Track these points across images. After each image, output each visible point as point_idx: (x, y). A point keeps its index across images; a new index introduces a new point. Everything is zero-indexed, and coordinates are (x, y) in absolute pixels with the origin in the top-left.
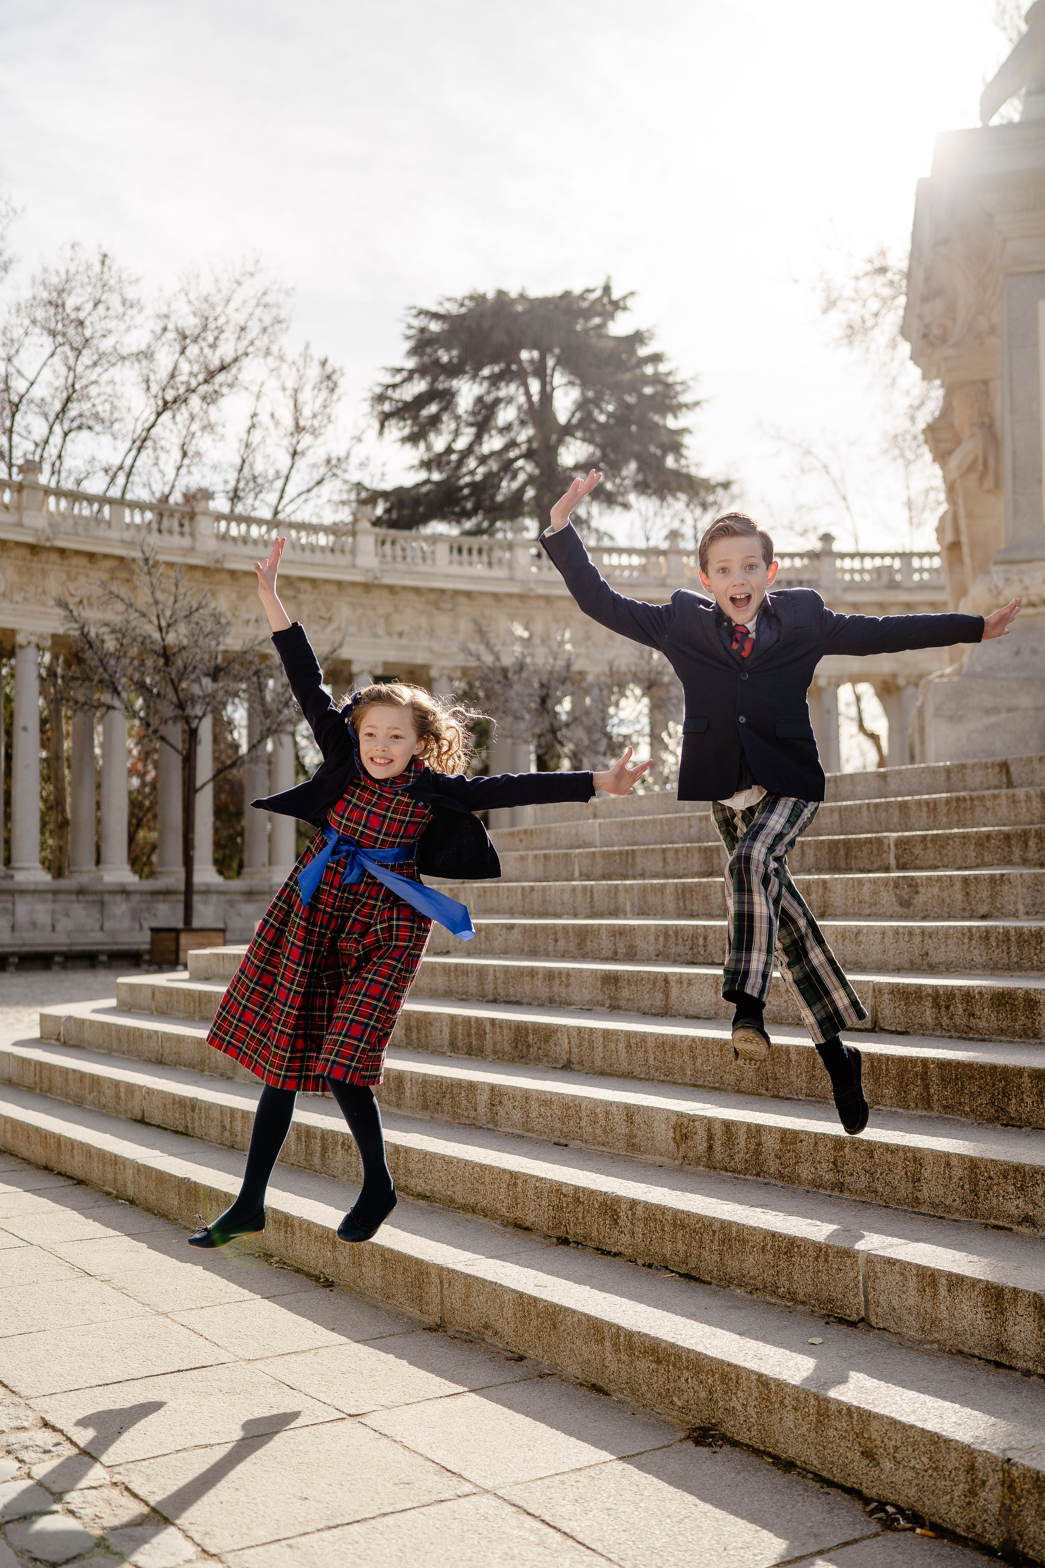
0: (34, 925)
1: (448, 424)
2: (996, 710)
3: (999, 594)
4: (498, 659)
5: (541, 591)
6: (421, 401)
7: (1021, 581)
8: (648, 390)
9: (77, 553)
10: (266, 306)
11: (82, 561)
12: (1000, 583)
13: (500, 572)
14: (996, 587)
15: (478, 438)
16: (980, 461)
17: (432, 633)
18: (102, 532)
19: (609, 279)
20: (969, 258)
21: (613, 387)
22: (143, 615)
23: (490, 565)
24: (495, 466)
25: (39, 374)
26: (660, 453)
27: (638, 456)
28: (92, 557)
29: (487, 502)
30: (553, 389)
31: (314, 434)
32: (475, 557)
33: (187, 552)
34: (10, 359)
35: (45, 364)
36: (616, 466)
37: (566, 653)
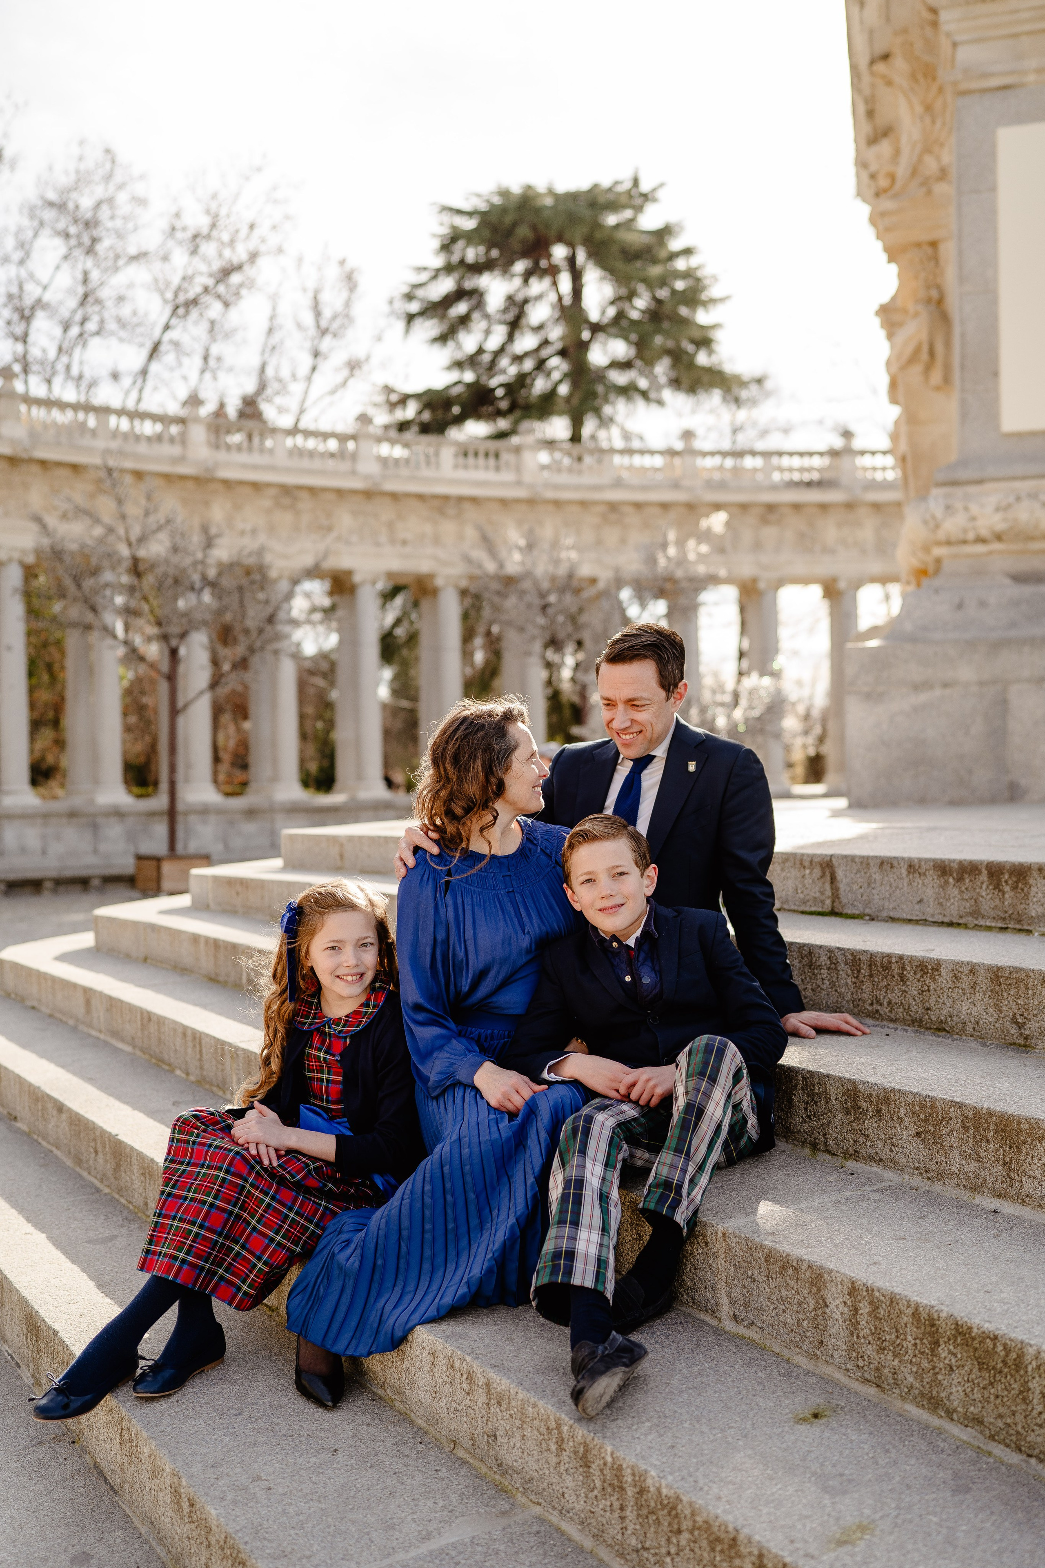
0: (23, 850)
1: (478, 325)
2: (925, 686)
3: (937, 526)
4: (501, 566)
5: (550, 494)
6: (448, 300)
7: (966, 509)
8: (680, 285)
9: (59, 464)
10: (276, 201)
11: (65, 473)
12: (939, 512)
13: (507, 476)
14: (934, 517)
15: (511, 337)
16: (925, 349)
17: (437, 541)
18: (87, 441)
19: (636, 171)
20: (914, 77)
21: (645, 281)
22: (111, 530)
23: (498, 469)
24: (528, 365)
25: (52, 278)
26: (690, 348)
27: (669, 352)
28: (75, 468)
29: (521, 401)
30: (582, 286)
31: (335, 335)
32: (481, 461)
33: (175, 461)
34: (22, 262)
35: (58, 268)
36: (650, 363)
37: (569, 559)
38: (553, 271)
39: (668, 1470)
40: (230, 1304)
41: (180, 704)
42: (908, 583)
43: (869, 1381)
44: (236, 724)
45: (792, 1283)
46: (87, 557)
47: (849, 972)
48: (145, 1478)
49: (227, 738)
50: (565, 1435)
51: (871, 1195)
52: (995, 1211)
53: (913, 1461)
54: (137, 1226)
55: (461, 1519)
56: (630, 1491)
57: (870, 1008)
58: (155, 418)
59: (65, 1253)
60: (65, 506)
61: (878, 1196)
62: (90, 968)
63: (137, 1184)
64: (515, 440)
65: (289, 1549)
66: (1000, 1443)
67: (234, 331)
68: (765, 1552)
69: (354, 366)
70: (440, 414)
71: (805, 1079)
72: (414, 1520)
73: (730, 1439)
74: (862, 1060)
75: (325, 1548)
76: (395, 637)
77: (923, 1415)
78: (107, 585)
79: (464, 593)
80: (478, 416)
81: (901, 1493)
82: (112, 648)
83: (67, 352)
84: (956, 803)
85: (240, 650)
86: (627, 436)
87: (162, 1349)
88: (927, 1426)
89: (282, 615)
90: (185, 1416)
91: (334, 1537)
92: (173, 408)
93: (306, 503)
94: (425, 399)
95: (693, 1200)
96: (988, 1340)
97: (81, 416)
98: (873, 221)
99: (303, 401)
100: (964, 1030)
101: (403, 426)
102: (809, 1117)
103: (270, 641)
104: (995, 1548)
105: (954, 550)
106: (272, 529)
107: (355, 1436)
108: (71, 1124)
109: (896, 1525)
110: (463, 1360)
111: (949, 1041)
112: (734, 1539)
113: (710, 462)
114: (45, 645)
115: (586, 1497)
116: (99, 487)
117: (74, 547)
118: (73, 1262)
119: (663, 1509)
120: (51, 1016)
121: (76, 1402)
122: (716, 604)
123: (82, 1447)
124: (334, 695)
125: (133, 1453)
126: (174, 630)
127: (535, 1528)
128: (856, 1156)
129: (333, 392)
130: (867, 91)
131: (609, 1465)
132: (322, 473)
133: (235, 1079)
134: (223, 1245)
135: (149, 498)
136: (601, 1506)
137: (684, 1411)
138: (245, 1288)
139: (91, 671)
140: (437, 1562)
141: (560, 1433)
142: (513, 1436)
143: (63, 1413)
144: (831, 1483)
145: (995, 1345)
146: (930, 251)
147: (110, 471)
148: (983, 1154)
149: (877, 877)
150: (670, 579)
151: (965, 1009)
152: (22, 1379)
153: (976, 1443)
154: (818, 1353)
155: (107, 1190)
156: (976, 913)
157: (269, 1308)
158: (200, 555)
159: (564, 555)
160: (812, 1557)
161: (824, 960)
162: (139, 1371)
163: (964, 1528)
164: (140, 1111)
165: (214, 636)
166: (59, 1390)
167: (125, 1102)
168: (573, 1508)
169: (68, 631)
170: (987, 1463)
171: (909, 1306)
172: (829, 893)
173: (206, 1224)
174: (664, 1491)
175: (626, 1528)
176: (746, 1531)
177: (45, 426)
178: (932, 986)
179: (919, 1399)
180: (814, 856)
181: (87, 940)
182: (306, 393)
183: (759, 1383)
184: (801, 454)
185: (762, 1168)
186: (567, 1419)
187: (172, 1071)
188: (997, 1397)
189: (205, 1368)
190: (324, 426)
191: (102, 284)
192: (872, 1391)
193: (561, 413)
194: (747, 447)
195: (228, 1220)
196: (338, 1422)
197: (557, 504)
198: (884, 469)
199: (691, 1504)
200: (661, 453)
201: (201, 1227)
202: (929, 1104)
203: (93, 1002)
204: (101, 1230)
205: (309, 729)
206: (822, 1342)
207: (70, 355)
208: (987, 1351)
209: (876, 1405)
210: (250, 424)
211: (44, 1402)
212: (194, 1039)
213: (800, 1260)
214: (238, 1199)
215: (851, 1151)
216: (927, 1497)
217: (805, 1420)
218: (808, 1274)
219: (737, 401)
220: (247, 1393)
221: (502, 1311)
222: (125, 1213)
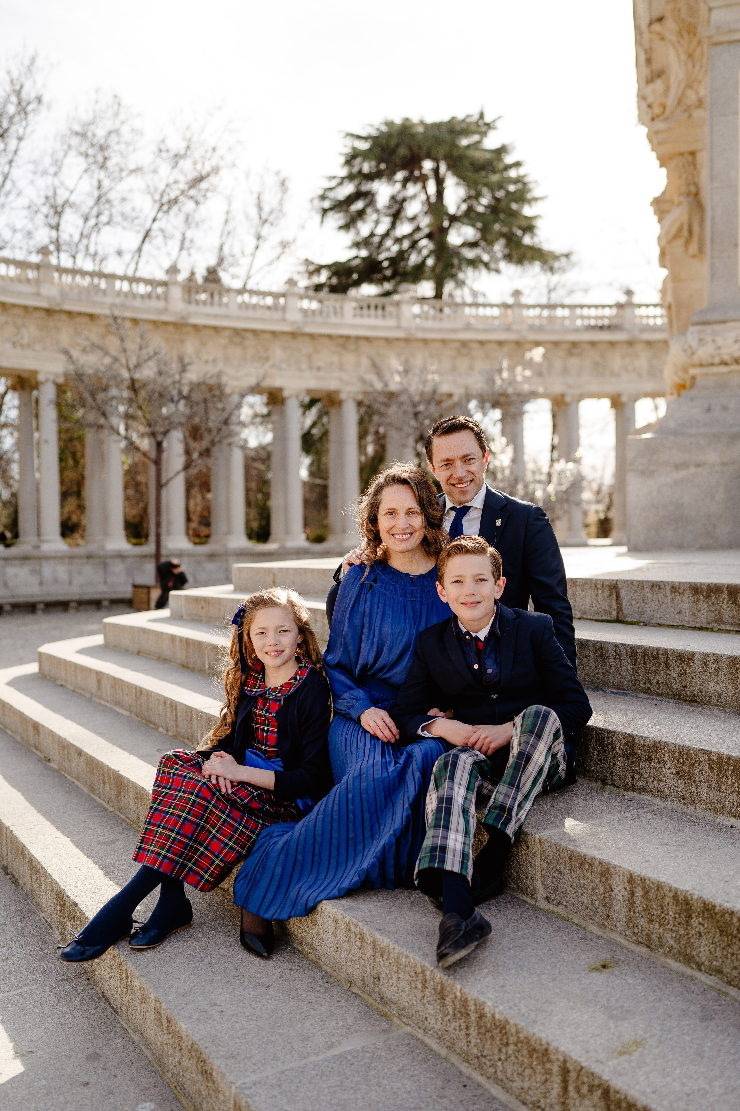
0: (56, 581)
1: (371, 216)
2: (684, 466)
3: (693, 353)
4: (386, 385)
5: (420, 335)
6: (350, 200)
7: (714, 341)
8: (512, 188)
9: (80, 314)
10: (231, 131)
11: (85, 320)
12: (694, 344)
13: (391, 322)
14: (690, 347)
15: (393, 225)
16: (686, 228)
17: (341, 367)
18: (99, 298)
19: (482, 109)
20: (680, 34)
21: (487, 185)
22: (116, 360)
23: (384, 316)
24: (406, 244)
25: (77, 184)
26: (519, 233)
27: (503, 235)
28: (92, 317)
29: (401, 270)
30: (444, 189)
31: (272, 224)
32: (372, 311)
33: (161, 311)
34: (56, 174)
35: (81, 178)
36: (490, 243)
37: (433, 380)
38: (423, 179)
39: (500, 1001)
40: (196, 887)
41: (163, 480)
42: (672, 394)
43: (642, 943)
44: (203, 495)
45: (588, 875)
46: (100, 379)
47: (629, 660)
48: (137, 1003)
49: (196, 504)
50: (428, 977)
51: (644, 815)
52: (732, 827)
53: (673, 999)
54: (132, 833)
55: (355, 1034)
56: (473, 1017)
57: (644, 686)
58: (148, 282)
59: (83, 851)
60: (85, 343)
61: (649, 816)
62: (101, 659)
63: (132, 805)
64: (396, 297)
65: (236, 1052)
66: (734, 986)
67: (203, 221)
68: (568, 1058)
69: (284, 245)
70: (344, 279)
71: (597, 734)
72: (322, 1035)
73: (543, 981)
74: (638, 721)
75: (260, 1052)
76: (312, 435)
77: (680, 967)
78: (113, 398)
79: (360, 404)
80: (371, 281)
81: (664, 1020)
82: (116, 441)
83: (86, 237)
84: (704, 548)
85: (205, 443)
86: (474, 294)
87: (149, 916)
88: (683, 975)
89: (234, 419)
90: (164, 961)
91: (267, 1045)
92: (160, 275)
93: (250, 341)
94: (334, 269)
95: (519, 819)
96: (727, 915)
97: (96, 280)
98: (649, 137)
99: (250, 270)
100: (710, 701)
101: (318, 288)
102: (600, 761)
103: (225, 437)
104: (731, 1058)
105: (705, 370)
106: (227, 360)
107: (282, 977)
108: (87, 763)
109: (661, 1042)
110: (356, 925)
111: (700, 709)
112: (546, 1050)
113: (532, 313)
114: (71, 440)
115: (442, 1020)
116: (108, 330)
117: (91, 371)
118: (88, 857)
119: (496, 1029)
120: (74, 691)
121: (89, 951)
122: (536, 412)
123: (94, 982)
124: (270, 475)
125: (129, 987)
126: (160, 429)
127: (406, 1041)
128: (633, 788)
129: (270, 264)
130: (647, 45)
131: (459, 998)
132: (261, 320)
133: (199, 734)
134: (192, 846)
135: (142, 337)
136: (453, 1027)
137: (511, 962)
138: (207, 876)
139: (102, 457)
140: (338, 1063)
141: (424, 976)
142: (391, 978)
143: (80, 957)
144: (614, 1012)
145: (732, 919)
146: (690, 158)
147: (115, 318)
148: (724, 787)
149: (649, 595)
150: (504, 394)
151: (711, 687)
152: (53, 936)
153: (718, 987)
154: (606, 923)
155: (112, 809)
156: (719, 620)
157: (223, 889)
158: (177, 377)
159: (430, 377)
160: (601, 1063)
161: (611, 653)
162: (133, 931)
163: (709, 1044)
164: (135, 755)
165: (187, 434)
166: (78, 942)
167: (124, 749)
168: (433, 1028)
169: (87, 429)
170: (725, 1001)
171: (670, 891)
172: (615, 607)
173: (181, 832)
174: (497, 1016)
175: (470, 1042)
176: (554, 1044)
177: (71, 287)
178: (688, 670)
179: (677, 956)
180: (605, 580)
181: (99, 639)
182: (251, 264)
183: (564, 944)
184: (596, 307)
185: (567, 796)
186: (429, 966)
187: (156, 729)
188: (733, 954)
189: (178, 930)
190: (263, 287)
191: (110, 189)
192: (644, 950)
193: (428, 279)
194: (558, 302)
195: (196, 829)
196: (270, 967)
197: (425, 341)
198: (655, 317)
199: (516, 1025)
200: (498, 306)
201: (178, 833)
202: (685, 752)
203: (103, 681)
204: (108, 836)
205: (252, 498)
206: (608, 916)
207: (89, 239)
208: (726, 923)
209: (647, 960)
210: (212, 286)
211: (68, 950)
212: (172, 706)
213: (593, 859)
214: (204, 815)
215: (630, 784)
216: (683, 1023)
217: (596, 969)
218: (599, 868)
219: (551, 269)
220: (207, 947)
221: (384, 894)
222: (124, 825)
